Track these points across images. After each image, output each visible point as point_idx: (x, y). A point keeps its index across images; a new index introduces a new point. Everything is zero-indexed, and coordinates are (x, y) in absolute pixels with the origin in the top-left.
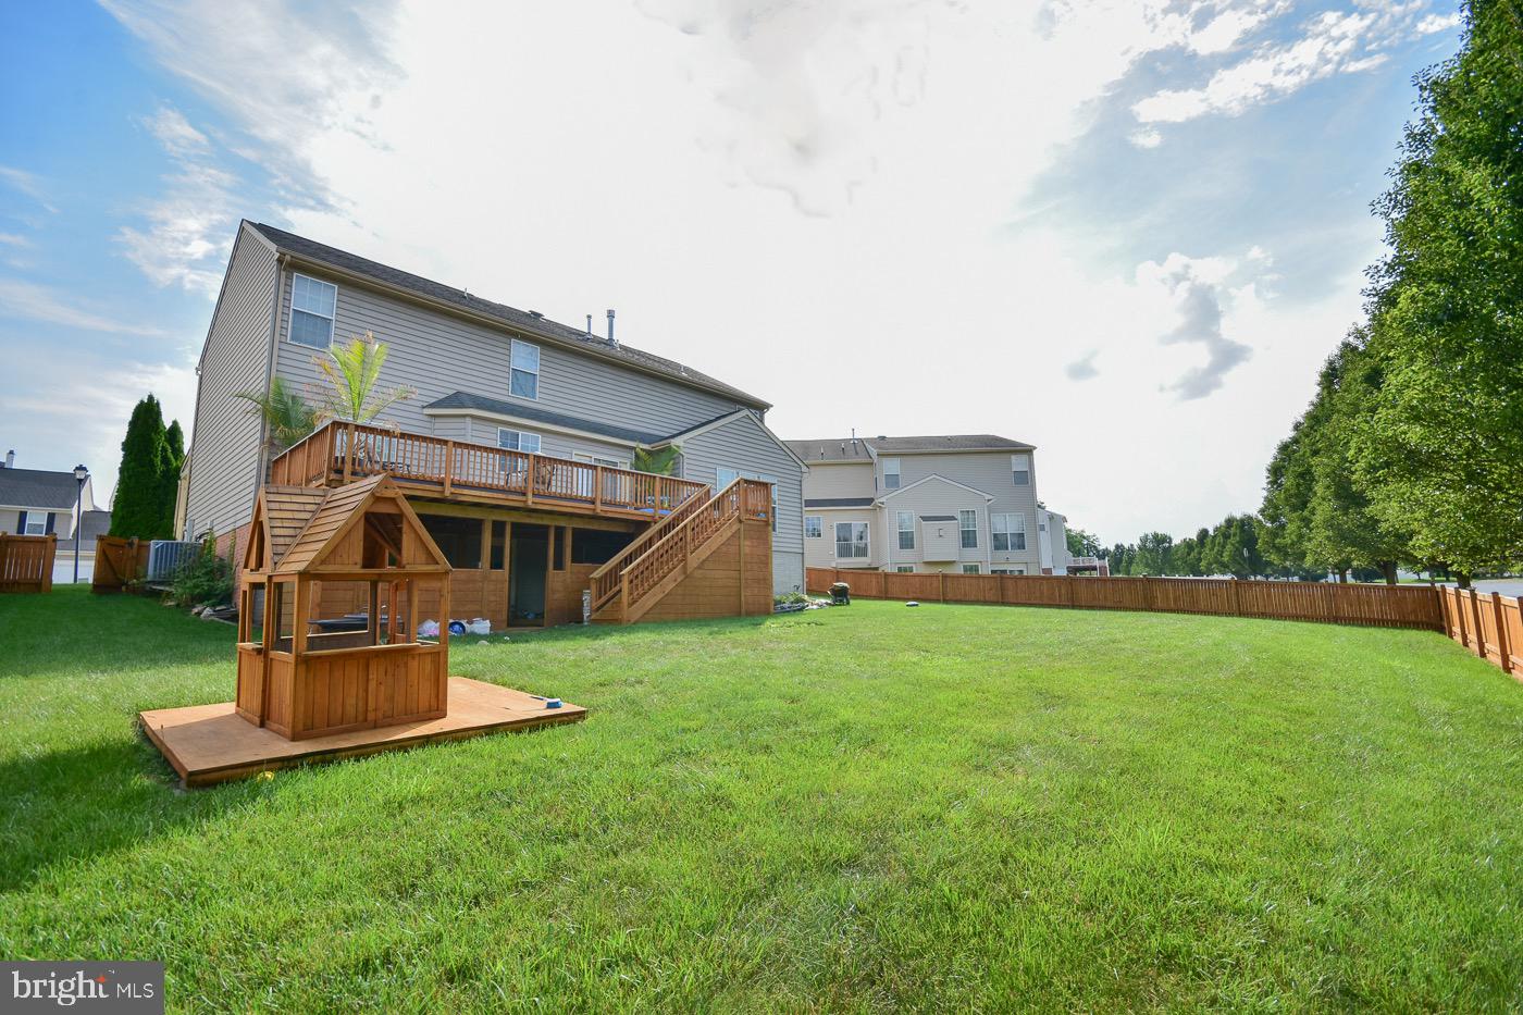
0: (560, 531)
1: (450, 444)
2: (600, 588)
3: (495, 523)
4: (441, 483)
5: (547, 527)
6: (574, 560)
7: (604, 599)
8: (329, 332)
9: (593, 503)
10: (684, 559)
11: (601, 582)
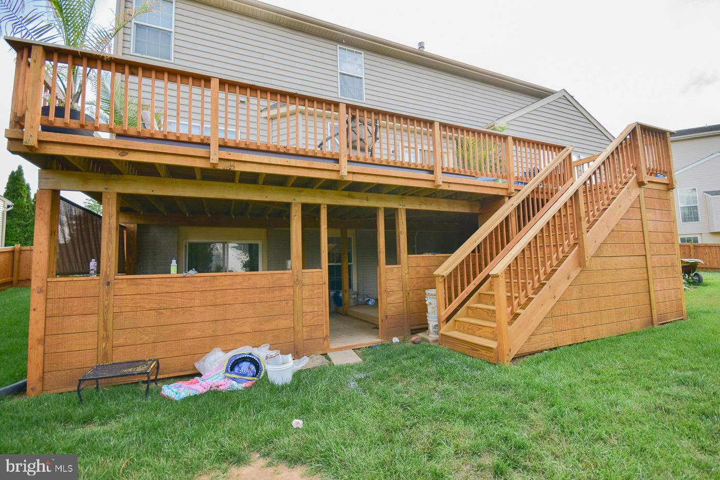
0: (391, 215)
1: (215, 83)
2: (449, 288)
3: (305, 207)
4: (205, 144)
5: (376, 209)
6: (411, 251)
7: (455, 303)
8: (170, 43)
9: (431, 172)
10: (578, 242)
11: (449, 282)
